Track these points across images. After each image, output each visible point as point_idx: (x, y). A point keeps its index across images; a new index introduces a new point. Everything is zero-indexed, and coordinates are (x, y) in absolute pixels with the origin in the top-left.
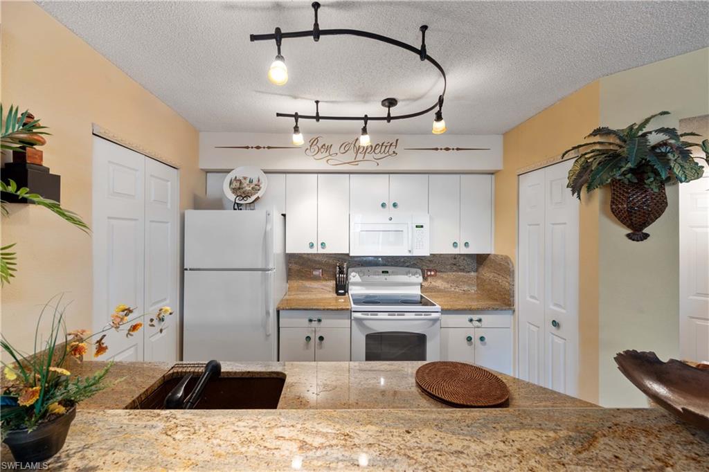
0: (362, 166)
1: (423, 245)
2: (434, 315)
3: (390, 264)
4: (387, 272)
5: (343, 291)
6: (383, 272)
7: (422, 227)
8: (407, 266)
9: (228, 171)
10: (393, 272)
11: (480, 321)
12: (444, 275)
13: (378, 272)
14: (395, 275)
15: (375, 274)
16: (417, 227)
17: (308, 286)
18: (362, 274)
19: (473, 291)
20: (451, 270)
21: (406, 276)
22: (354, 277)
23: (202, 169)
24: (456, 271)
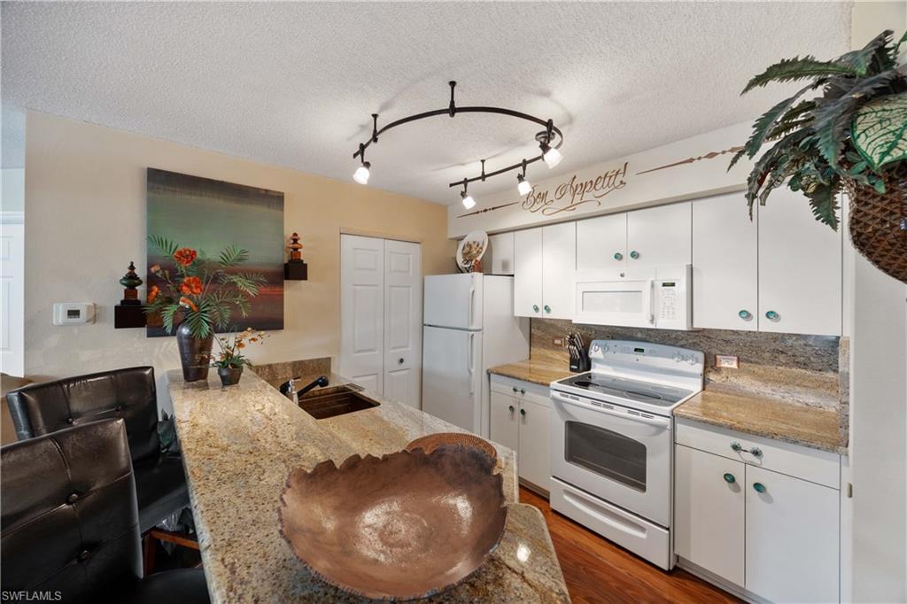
0: (581, 210)
1: (673, 313)
2: (657, 420)
3: (653, 340)
4: (642, 350)
5: (576, 367)
6: (636, 350)
7: (673, 285)
8: (682, 346)
9: (461, 239)
10: (651, 351)
11: (756, 453)
12: (756, 368)
13: (629, 348)
14: (653, 356)
15: (624, 351)
16: (664, 285)
17: (551, 356)
18: (605, 349)
19: (834, 410)
20: (773, 360)
21: (671, 360)
22: (595, 352)
23: (450, 239)
24: (786, 364)
